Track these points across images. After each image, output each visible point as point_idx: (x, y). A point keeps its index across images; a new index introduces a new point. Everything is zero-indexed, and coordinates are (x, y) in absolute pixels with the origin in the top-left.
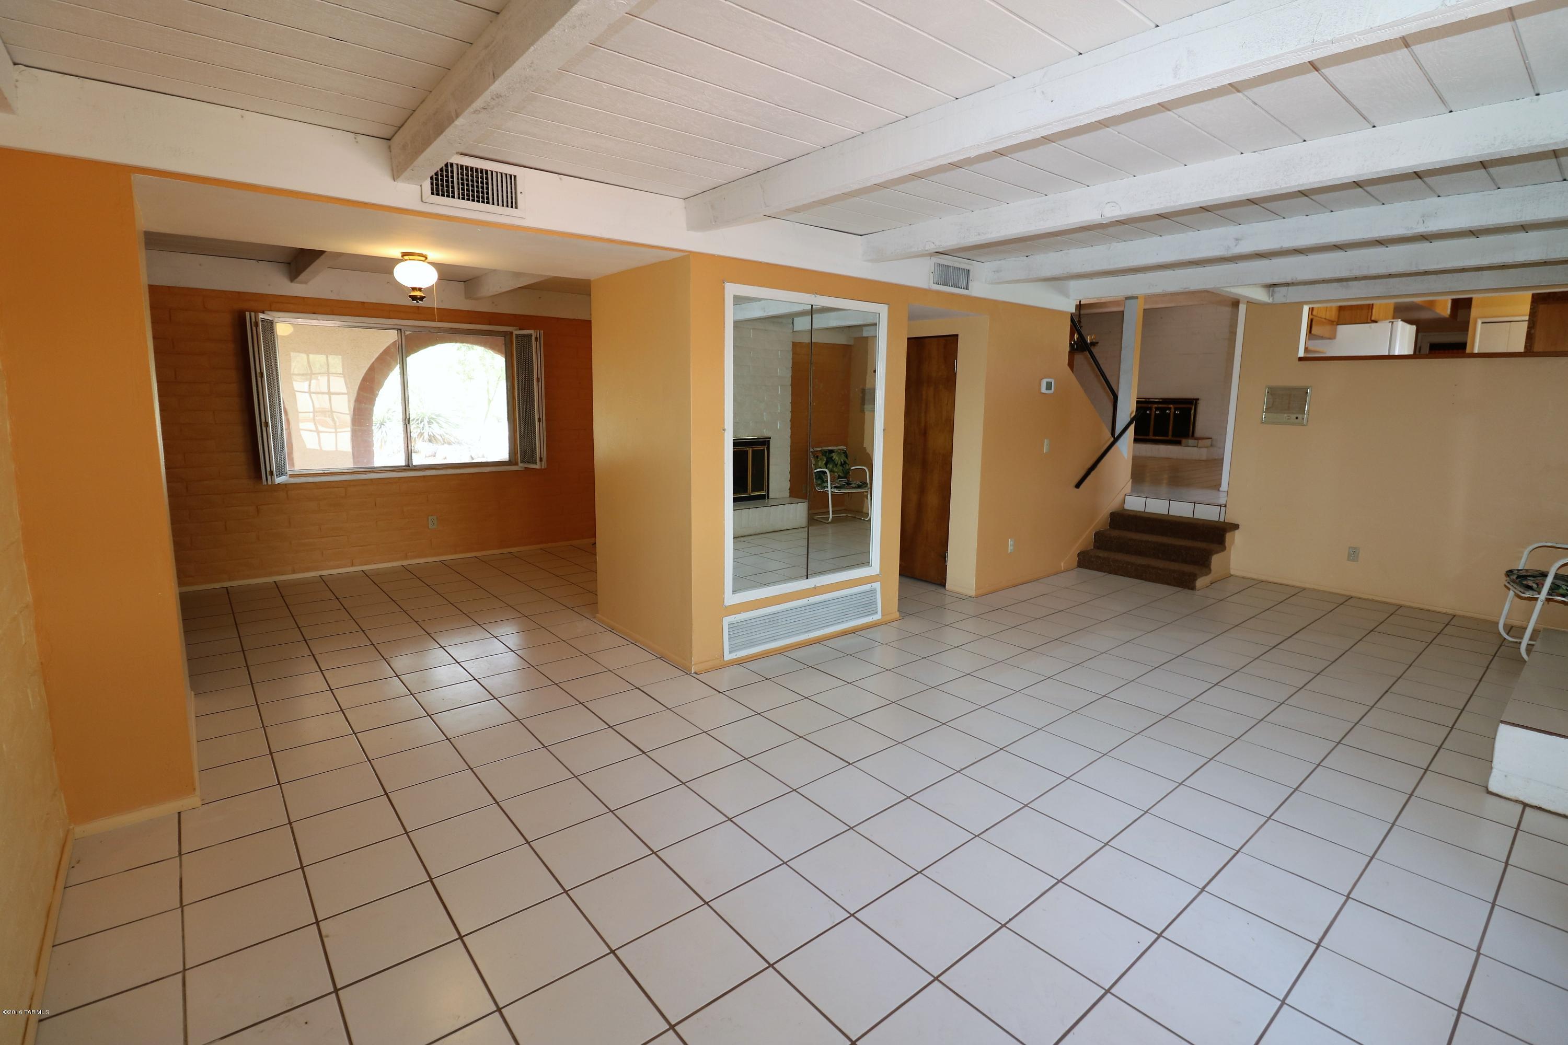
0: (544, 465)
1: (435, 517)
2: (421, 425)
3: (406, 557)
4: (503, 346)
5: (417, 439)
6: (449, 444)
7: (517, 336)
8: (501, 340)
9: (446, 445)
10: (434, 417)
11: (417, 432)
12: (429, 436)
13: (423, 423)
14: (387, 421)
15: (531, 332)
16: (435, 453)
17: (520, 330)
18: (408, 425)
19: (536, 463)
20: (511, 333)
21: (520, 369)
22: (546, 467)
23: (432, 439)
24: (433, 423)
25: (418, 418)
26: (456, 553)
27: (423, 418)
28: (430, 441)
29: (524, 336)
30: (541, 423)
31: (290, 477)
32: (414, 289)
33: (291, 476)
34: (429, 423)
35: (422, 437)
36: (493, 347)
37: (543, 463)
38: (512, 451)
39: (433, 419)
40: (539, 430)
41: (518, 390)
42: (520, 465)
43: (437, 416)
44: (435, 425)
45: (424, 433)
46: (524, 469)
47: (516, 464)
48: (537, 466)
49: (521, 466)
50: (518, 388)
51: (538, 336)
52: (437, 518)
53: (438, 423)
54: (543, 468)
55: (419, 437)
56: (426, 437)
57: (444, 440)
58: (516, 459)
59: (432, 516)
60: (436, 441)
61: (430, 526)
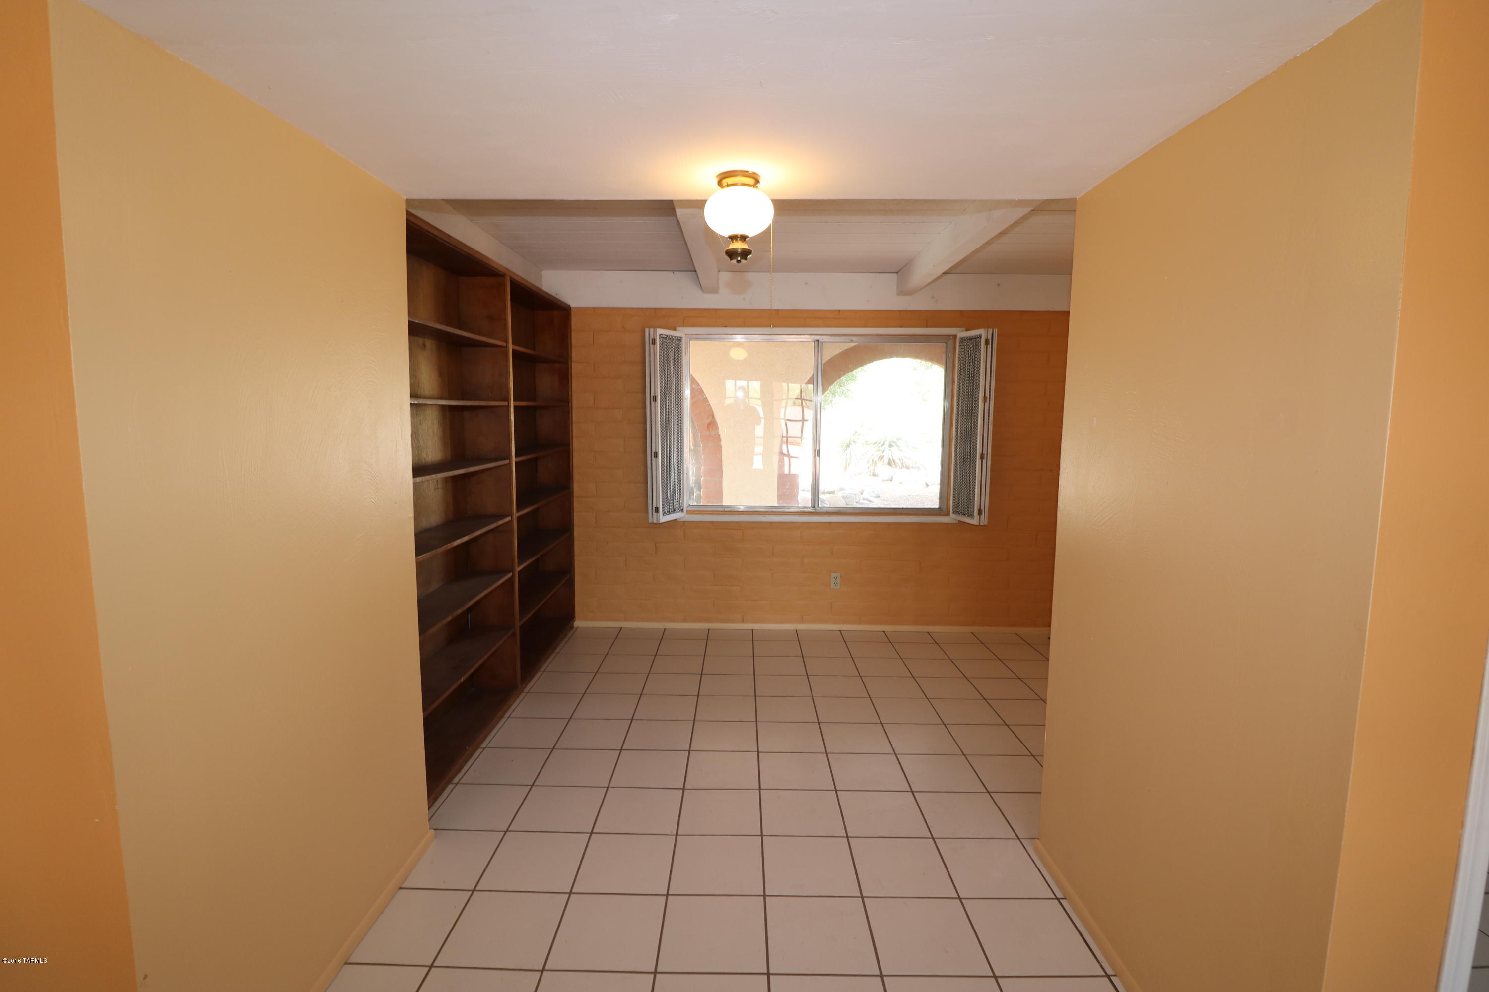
0: (984, 520)
1: (838, 575)
2: (882, 449)
3: (802, 620)
4: (944, 356)
5: (877, 462)
6: (907, 468)
7: (962, 340)
8: (940, 347)
9: (904, 469)
10: (895, 440)
11: (877, 455)
12: (889, 459)
13: (884, 446)
14: (852, 443)
15: (981, 332)
16: (892, 478)
17: (966, 331)
18: (817, 458)
19: (972, 516)
20: (955, 336)
21: (961, 385)
22: (986, 523)
23: (891, 463)
24: (893, 446)
25: (879, 442)
26: (860, 623)
27: (885, 441)
28: (890, 464)
29: (970, 339)
30: (984, 461)
31: (687, 514)
32: (733, 238)
33: (688, 512)
34: (890, 446)
35: (883, 460)
36: (931, 357)
37: (982, 517)
38: (944, 496)
39: (893, 442)
40: (982, 471)
41: (958, 414)
42: (952, 516)
43: (897, 439)
44: (895, 449)
45: (883, 456)
46: (957, 522)
47: (948, 514)
48: (974, 521)
49: (952, 518)
50: (958, 412)
51: (990, 337)
52: (841, 577)
53: (898, 446)
54: (982, 524)
55: (880, 459)
56: (886, 460)
57: (902, 464)
58: (948, 507)
59: (835, 573)
60: (896, 466)
61: (833, 586)
